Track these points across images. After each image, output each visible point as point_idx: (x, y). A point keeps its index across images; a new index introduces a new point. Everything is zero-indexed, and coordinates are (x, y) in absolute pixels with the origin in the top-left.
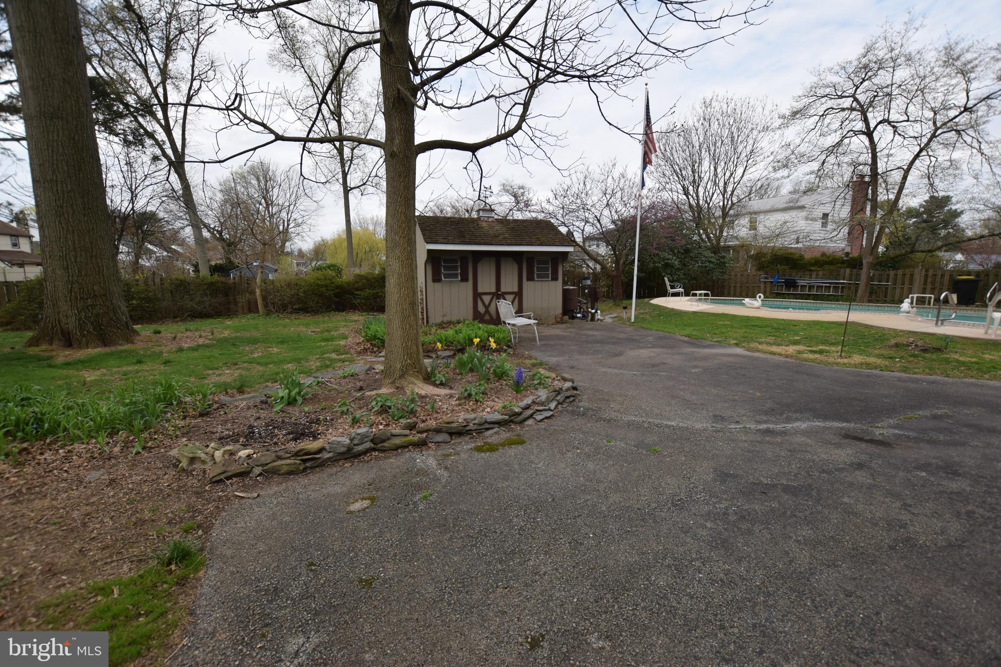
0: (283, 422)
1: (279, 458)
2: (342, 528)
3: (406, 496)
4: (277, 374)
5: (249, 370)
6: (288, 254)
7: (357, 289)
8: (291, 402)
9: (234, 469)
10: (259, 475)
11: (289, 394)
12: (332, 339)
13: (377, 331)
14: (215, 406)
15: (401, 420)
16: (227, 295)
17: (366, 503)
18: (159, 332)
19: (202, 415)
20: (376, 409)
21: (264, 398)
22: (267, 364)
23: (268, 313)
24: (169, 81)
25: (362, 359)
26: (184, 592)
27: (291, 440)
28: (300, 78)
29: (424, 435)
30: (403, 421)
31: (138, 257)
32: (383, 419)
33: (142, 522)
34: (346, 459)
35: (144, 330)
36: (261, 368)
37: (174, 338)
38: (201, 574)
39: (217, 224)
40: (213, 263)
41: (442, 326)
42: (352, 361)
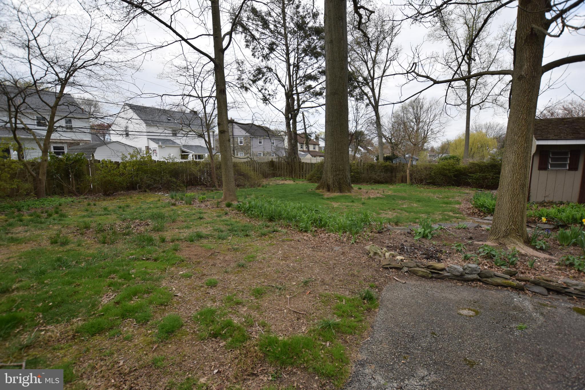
0: (420, 246)
1: (418, 266)
2: (454, 321)
3: (503, 320)
4: (416, 219)
5: (400, 214)
6: (425, 150)
7: (471, 173)
8: (425, 236)
9: (394, 264)
10: (407, 272)
11: (424, 231)
12: (450, 203)
13: (485, 202)
14: (385, 229)
15: (503, 267)
16: (392, 173)
17: (472, 313)
18: (360, 189)
19: (379, 232)
20: (483, 254)
21: (409, 231)
22: (410, 212)
23: (412, 184)
24: (376, 65)
25: (472, 219)
26: (369, 315)
27: (424, 258)
28: (447, 42)
29: (523, 283)
30: (504, 268)
31: (355, 153)
32: (488, 262)
33: (353, 275)
34: (458, 280)
35: (355, 187)
36: (407, 214)
37: (367, 192)
38: (377, 310)
39: (390, 135)
40: (385, 155)
41: (542, 204)
42: (463, 219)
